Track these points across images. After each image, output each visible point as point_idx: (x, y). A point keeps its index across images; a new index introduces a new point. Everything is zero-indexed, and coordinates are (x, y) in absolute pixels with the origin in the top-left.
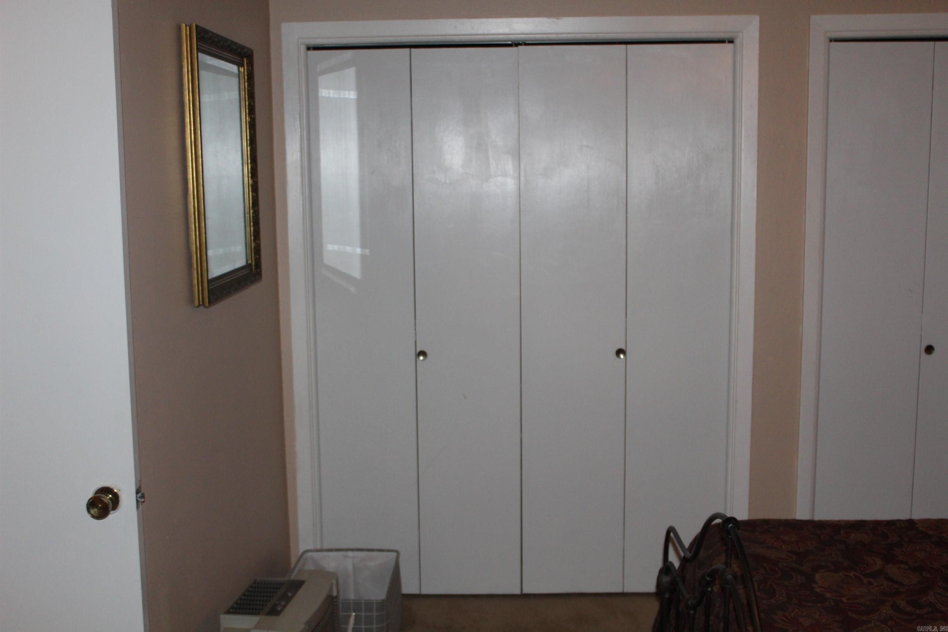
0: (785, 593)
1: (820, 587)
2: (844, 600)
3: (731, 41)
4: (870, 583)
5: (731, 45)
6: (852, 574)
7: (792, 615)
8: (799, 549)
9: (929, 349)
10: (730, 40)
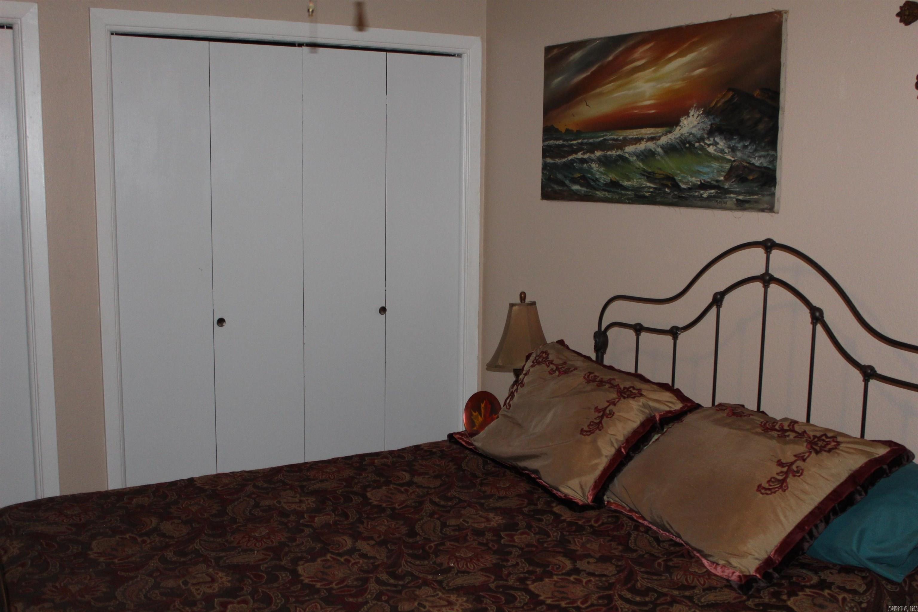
0: (58, 565)
1: (95, 553)
2: (116, 561)
3: (10, 27)
4: (144, 542)
5: (10, 31)
6: (127, 536)
7: (62, 585)
8: (81, 520)
9: (221, 322)
10: (8, 26)
